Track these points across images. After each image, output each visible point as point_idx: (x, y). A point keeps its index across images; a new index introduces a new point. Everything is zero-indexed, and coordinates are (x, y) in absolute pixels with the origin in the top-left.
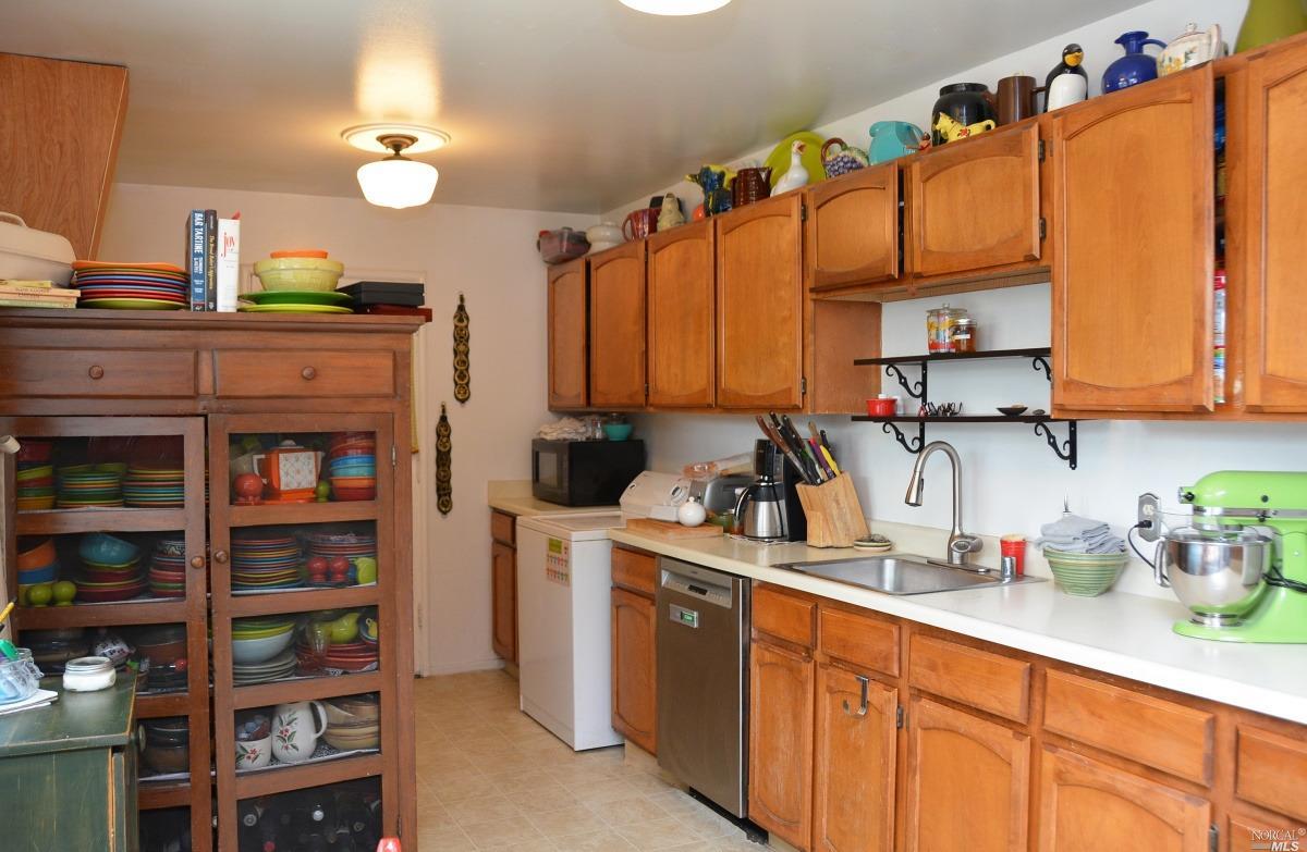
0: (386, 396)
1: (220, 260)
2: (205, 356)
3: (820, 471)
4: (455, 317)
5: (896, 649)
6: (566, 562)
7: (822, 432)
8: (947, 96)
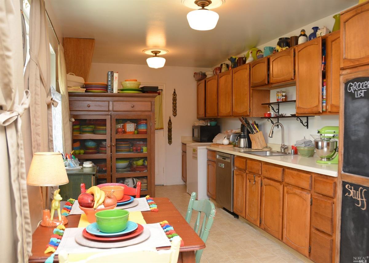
0: (149, 111)
1: (114, 82)
2: (111, 103)
3: (254, 131)
4: (173, 94)
5: (260, 168)
6: (196, 154)
7: (255, 121)
8: (281, 40)
